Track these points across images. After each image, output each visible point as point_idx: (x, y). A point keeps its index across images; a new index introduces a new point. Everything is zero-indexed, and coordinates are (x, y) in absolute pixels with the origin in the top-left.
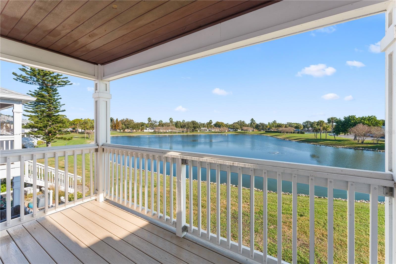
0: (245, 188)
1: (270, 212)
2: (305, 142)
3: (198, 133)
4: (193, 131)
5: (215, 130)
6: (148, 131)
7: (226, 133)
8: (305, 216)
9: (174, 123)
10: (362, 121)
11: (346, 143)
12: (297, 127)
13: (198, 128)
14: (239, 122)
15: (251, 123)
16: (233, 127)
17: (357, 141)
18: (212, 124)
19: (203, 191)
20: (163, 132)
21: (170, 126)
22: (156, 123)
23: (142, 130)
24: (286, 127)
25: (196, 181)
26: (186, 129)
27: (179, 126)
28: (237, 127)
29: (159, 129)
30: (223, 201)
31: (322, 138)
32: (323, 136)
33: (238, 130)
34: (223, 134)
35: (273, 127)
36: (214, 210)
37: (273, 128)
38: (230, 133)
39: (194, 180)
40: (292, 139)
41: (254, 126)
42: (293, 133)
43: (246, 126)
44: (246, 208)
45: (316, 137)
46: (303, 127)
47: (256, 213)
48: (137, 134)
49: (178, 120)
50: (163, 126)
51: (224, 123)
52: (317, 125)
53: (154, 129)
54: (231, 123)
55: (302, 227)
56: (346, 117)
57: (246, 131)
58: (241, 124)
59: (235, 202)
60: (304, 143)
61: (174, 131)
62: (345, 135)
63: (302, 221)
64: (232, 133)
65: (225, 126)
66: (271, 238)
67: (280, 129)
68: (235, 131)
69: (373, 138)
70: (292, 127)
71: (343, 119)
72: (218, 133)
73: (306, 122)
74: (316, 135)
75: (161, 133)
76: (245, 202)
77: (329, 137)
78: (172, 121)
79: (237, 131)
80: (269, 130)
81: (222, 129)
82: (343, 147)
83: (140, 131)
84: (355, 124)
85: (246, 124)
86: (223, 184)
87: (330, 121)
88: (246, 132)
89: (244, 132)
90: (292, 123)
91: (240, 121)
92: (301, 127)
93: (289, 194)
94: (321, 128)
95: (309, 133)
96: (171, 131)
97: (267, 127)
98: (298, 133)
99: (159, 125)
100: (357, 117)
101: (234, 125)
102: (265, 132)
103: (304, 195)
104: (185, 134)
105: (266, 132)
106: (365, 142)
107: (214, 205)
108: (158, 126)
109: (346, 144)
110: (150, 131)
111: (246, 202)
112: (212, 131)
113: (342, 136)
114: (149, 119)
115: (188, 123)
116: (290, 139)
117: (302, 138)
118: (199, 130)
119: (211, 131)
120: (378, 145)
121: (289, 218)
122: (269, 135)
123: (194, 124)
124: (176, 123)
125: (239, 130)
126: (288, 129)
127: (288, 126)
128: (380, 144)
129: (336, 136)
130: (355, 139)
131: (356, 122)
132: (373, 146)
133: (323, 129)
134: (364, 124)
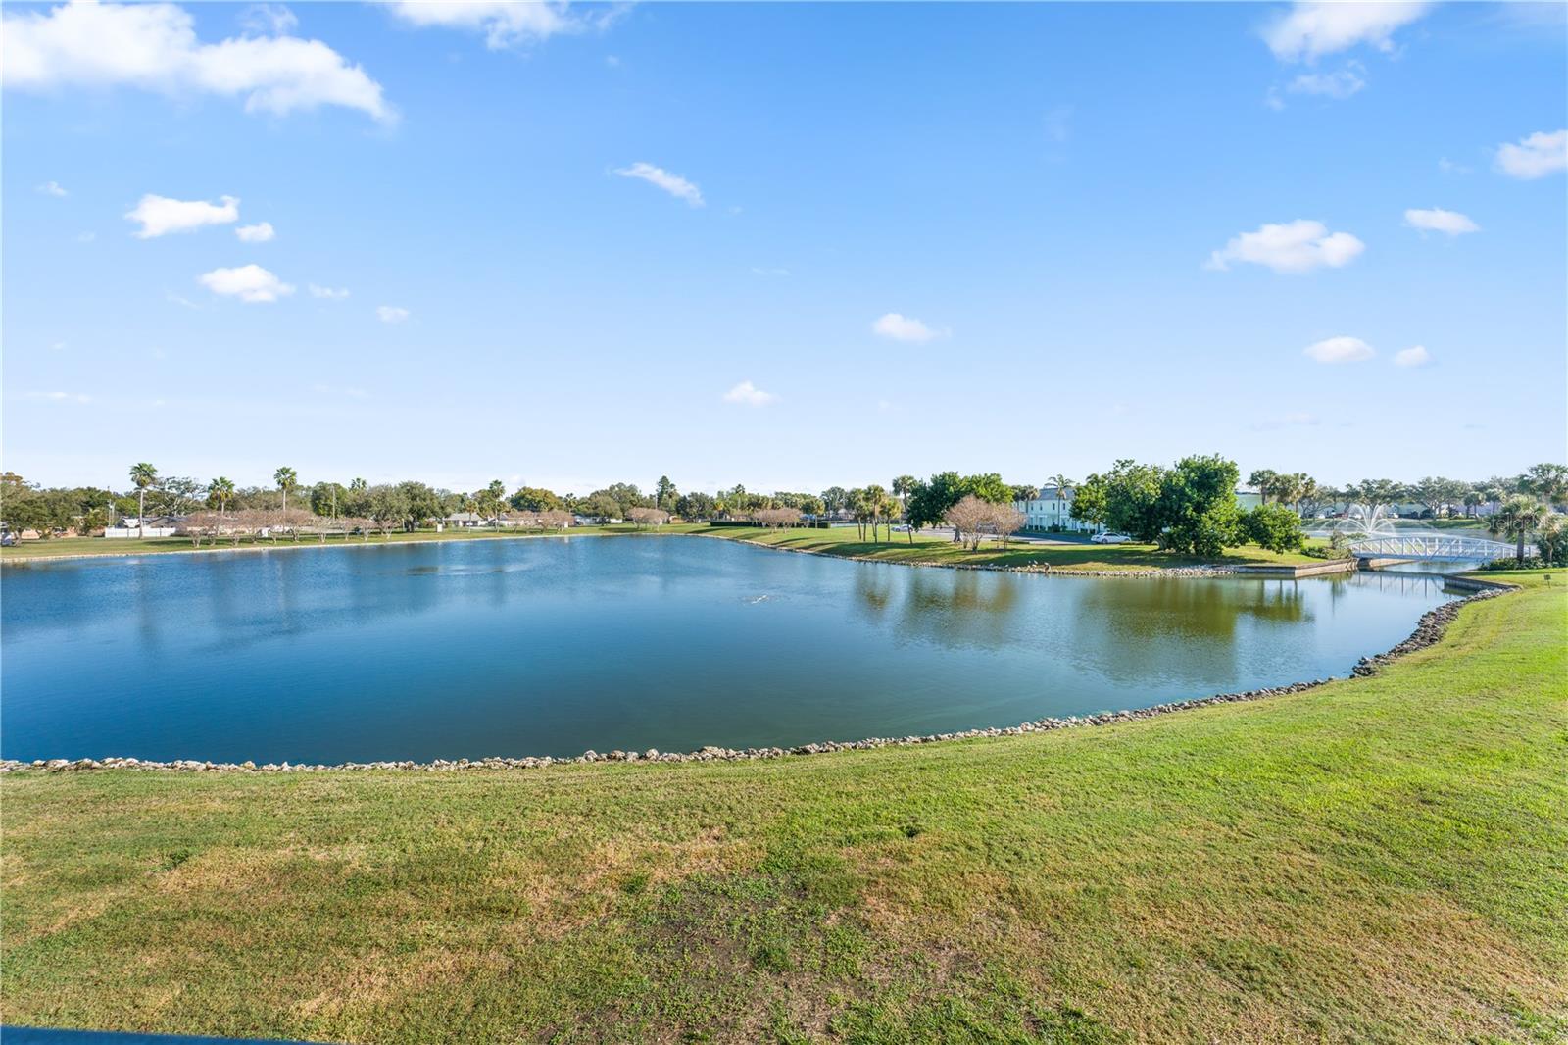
0: (676, 756)
1: (809, 850)
2: (837, 554)
3: (438, 535)
4: (409, 527)
5: (515, 522)
6: (134, 534)
7: (565, 532)
8: (924, 831)
9: (301, 494)
10: (973, 487)
11: (939, 551)
12: (808, 508)
13: (434, 513)
14: (617, 489)
15: (660, 495)
16: (591, 511)
17: (963, 546)
18: (502, 499)
19: (494, 822)
20: (238, 537)
21: (279, 506)
22: (188, 495)
23: (86, 529)
24: (776, 508)
25: (445, 768)
26: (371, 521)
27: (331, 507)
28: (608, 507)
29: (212, 523)
30: (603, 850)
31: (878, 541)
32: (883, 532)
33: (613, 521)
34: (554, 536)
35: (735, 507)
36: (566, 914)
37: (737, 512)
38: (581, 534)
39: (437, 762)
40: (798, 546)
41: (672, 503)
42: (796, 527)
43: (642, 506)
44: (714, 860)
45: (863, 536)
46: (823, 506)
47: (757, 871)
48: (54, 553)
49: (329, 480)
50: (234, 505)
51: (554, 493)
52: (867, 499)
53: (173, 520)
54: (582, 492)
55: (929, 885)
56: (936, 478)
57: (644, 523)
58: (625, 498)
59: (660, 838)
60: (834, 557)
61: (305, 529)
62: (934, 528)
63: (923, 857)
64: (589, 531)
65: (560, 507)
66: (846, 978)
67: (759, 514)
68: (600, 523)
69: (995, 536)
70: (792, 507)
71: (929, 484)
72: (532, 533)
73: (829, 492)
74: (863, 532)
75: (229, 541)
76: (699, 829)
77: (896, 538)
78: (293, 482)
79: (609, 523)
80: (723, 520)
81: (545, 516)
82: (934, 564)
83: (71, 534)
84: (956, 498)
85: (640, 499)
86: (583, 759)
87: (897, 487)
88: (642, 526)
89: (635, 526)
90: (790, 494)
91: (620, 485)
92: (819, 507)
93: (836, 749)
94: (878, 509)
95: (841, 525)
96: (287, 529)
97: (715, 508)
98: (812, 526)
99: (209, 504)
100: (961, 476)
101: (594, 500)
102: (709, 524)
103: (881, 743)
104: (368, 543)
105: (713, 524)
106: (979, 548)
107: (563, 884)
108: (203, 506)
109: (942, 555)
110: (150, 532)
111: (703, 827)
112: (501, 526)
113: (927, 533)
114: (143, 473)
115: (383, 494)
116: (792, 547)
117: (825, 542)
118: (440, 523)
119: (499, 529)
120: (1008, 554)
121: (878, 858)
122: (724, 534)
123: (414, 498)
124: (315, 492)
125: (618, 519)
126: (783, 513)
127: (781, 503)
128: (1011, 550)
129: (913, 533)
130: (957, 539)
131: (959, 491)
132: (999, 558)
133: (881, 512)
134: (978, 497)
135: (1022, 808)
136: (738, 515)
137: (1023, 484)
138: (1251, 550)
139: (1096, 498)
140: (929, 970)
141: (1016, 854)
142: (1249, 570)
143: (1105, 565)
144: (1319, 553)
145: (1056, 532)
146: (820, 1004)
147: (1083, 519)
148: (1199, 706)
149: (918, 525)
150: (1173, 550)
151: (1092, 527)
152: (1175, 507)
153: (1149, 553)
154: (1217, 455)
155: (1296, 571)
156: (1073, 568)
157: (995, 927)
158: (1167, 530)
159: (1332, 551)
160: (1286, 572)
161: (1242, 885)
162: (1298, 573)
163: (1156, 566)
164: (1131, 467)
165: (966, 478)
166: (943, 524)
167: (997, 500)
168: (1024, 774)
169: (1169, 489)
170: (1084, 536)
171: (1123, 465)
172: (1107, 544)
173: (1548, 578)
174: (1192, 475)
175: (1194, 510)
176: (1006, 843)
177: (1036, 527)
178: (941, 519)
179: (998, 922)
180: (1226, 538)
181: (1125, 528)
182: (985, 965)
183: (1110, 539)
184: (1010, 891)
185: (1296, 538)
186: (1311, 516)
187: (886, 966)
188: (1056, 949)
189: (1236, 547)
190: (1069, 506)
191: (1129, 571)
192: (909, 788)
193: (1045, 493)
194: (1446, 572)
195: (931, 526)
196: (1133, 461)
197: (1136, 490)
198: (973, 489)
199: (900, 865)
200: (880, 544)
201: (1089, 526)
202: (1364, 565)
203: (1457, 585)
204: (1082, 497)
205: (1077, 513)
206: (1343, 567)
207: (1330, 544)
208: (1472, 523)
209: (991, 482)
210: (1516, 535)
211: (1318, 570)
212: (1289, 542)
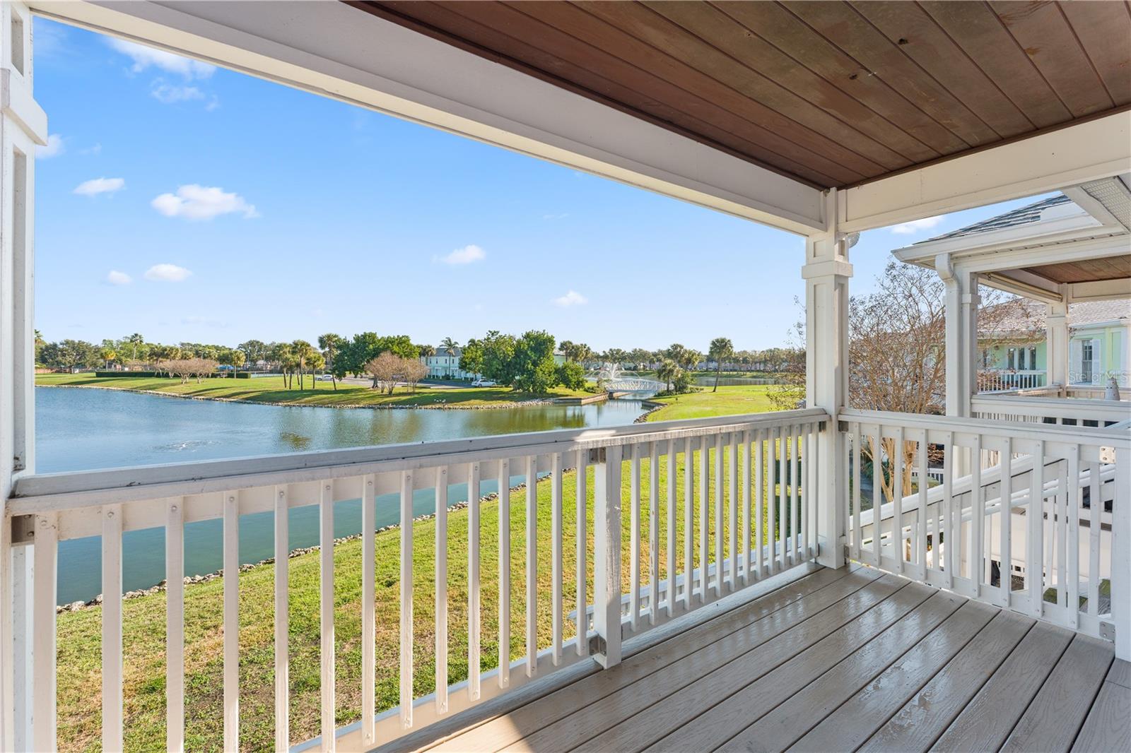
2: (263, 401)
8: (398, 581)
10: (388, 345)
11: (361, 395)
12: (226, 358)
17: (380, 391)
24: (185, 358)
31: (304, 389)
32: (308, 382)
35: (129, 356)
37: (132, 361)
40: (216, 395)
42: (212, 377)
45: (288, 385)
46: (245, 357)
52: (294, 353)
56: (358, 337)
60: (259, 404)
62: (356, 377)
67: (167, 364)
69: (406, 383)
70: (205, 358)
71: (351, 340)
73: (247, 344)
74: (288, 382)
77: (319, 385)
80: (113, 370)
82: (357, 406)
84: (376, 353)
87: (323, 342)
90: (200, 346)
92: (239, 359)
94: (303, 361)
95: (262, 375)
97: (101, 357)
98: (230, 376)
100: (379, 336)
102: (94, 374)
105: (99, 375)
106: (394, 392)
109: (363, 399)
113: (349, 381)
116: (210, 396)
117: (247, 390)
120: (416, 396)
126: (194, 363)
127: (190, 354)
128: (418, 393)
129: (337, 381)
130: (375, 386)
131: (378, 348)
132: (409, 399)
133: (306, 364)
134: (393, 353)
135: (458, 552)
136: (135, 365)
137: (425, 344)
138: (561, 390)
139: (476, 356)
140: (421, 649)
141: (460, 576)
142: (561, 401)
143: (482, 402)
144: (591, 390)
145: (447, 379)
146: (354, 692)
147: (468, 370)
148: (542, 480)
149: (341, 375)
150: (521, 390)
151: (473, 376)
152: (522, 363)
153: (507, 393)
154: (544, 331)
155: (582, 401)
156: (462, 405)
157: (454, 616)
158: (517, 378)
159: (597, 389)
160: (577, 402)
161: (571, 558)
162: (583, 402)
163: (511, 401)
164: (498, 336)
165: (383, 338)
166: (363, 374)
167: (406, 356)
168: (454, 534)
169: (519, 351)
170: (467, 382)
171: (493, 334)
172: (482, 387)
173: (677, 399)
174: (531, 343)
175: (532, 365)
176: (452, 572)
177: (434, 376)
178: (363, 369)
179: (456, 613)
180: (549, 382)
181: (494, 377)
182: (453, 635)
183: (484, 384)
184: (460, 595)
185: (582, 382)
186: (588, 369)
187: (393, 657)
188: (490, 614)
189: (554, 388)
190: (457, 360)
191: (496, 404)
192: (380, 559)
193: (440, 352)
194: (643, 398)
195: (353, 375)
196: (498, 332)
197: (501, 351)
198: (388, 347)
199: (387, 604)
200: (306, 391)
201: (470, 375)
202: (611, 397)
203: (648, 405)
204: (467, 355)
205: (463, 366)
206: (602, 398)
207: (596, 385)
208: (651, 373)
209: (403, 341)
210: (666, 379)
211: (591, 400)
212: (579, 384)
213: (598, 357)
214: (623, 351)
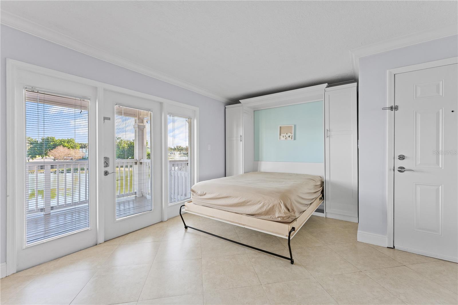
10: (62, 143)
56: (44, 139)
71: (40, 141)
131: (55, 144)
134: (64, 146)
149: (34, 157)
165: (58, 139)
166: (47, 157)
178: (46, 154)
195: (41, 157)
209: (70, 141)
213: (171, 149)
214: (182, 147)
